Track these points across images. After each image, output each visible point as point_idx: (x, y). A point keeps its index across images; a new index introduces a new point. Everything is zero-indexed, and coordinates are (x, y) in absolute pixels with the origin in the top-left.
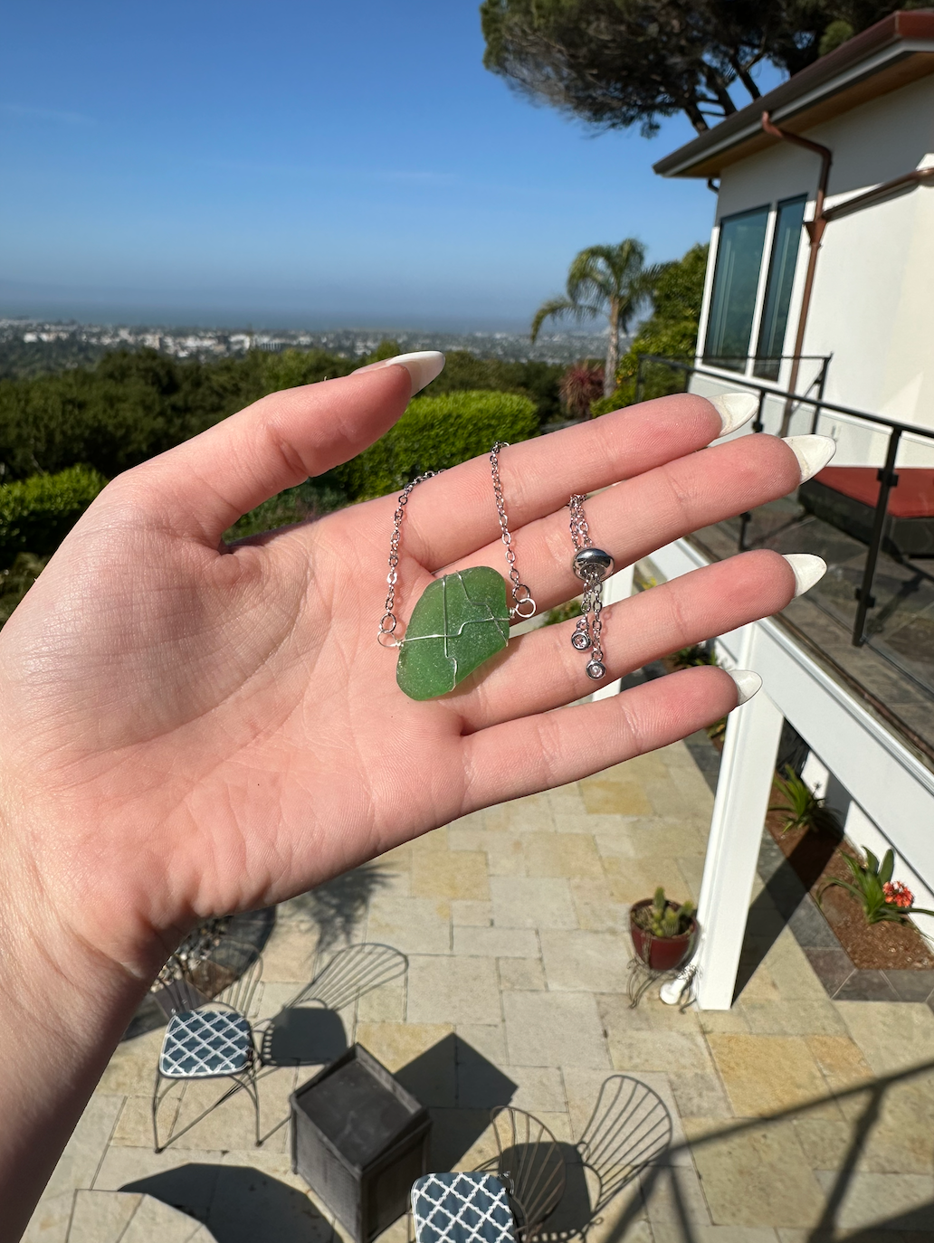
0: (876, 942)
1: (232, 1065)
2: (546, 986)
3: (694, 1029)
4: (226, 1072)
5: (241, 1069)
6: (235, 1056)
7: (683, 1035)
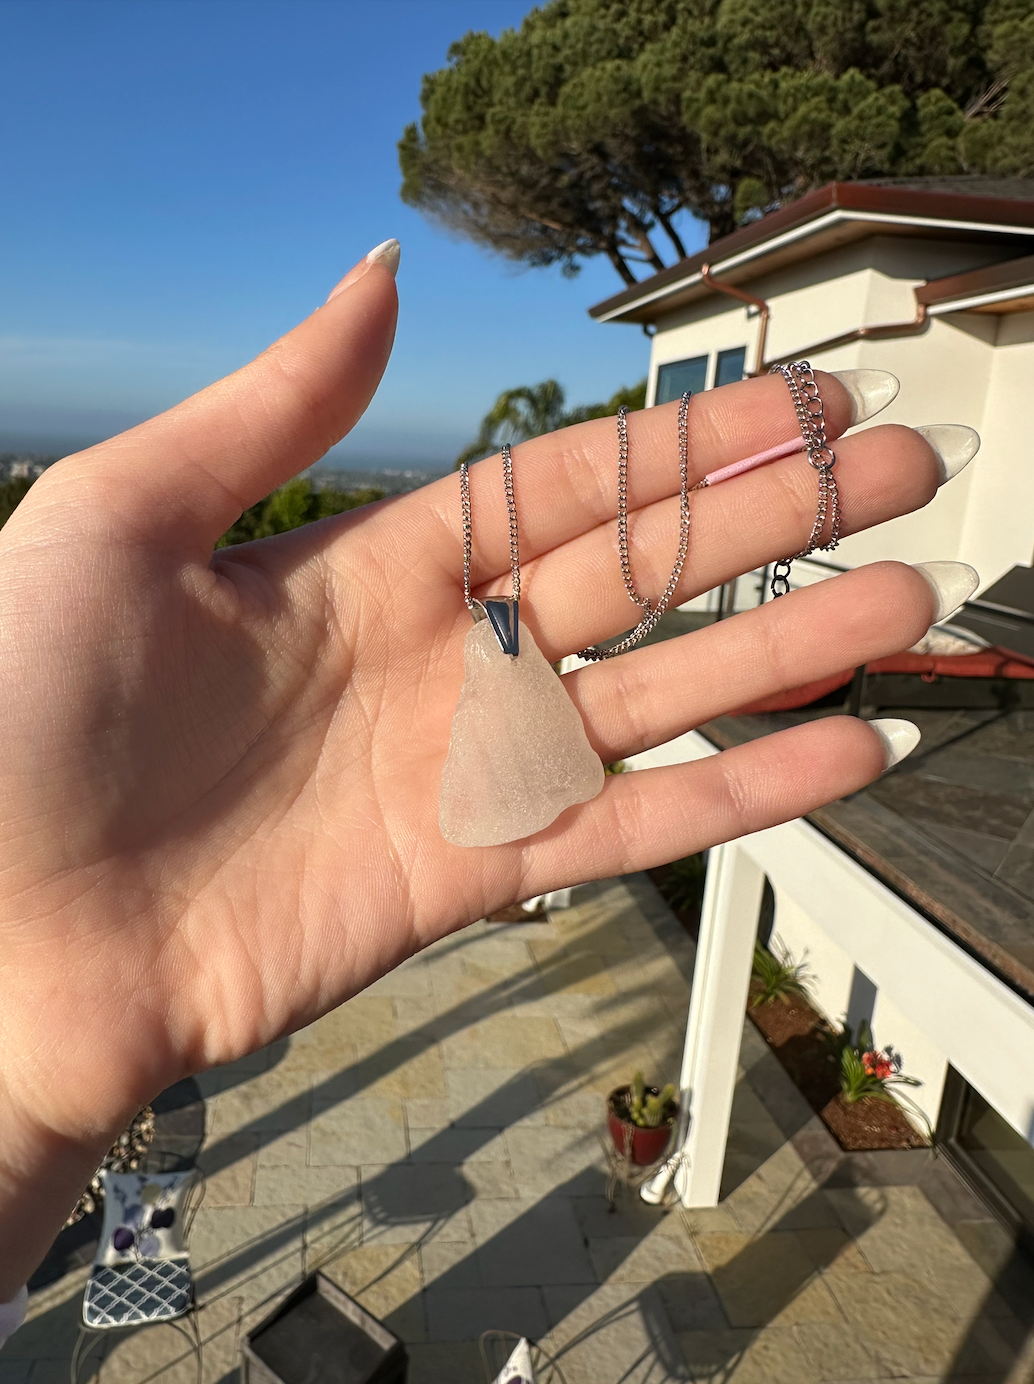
0: (860, 1122)
1: (172, 1309)
2: (516, 1191)
3: (680, 1231)
4: (165, 1317)
5: (180, 1313)
6: (174, 1297)
7: (670, 1238)
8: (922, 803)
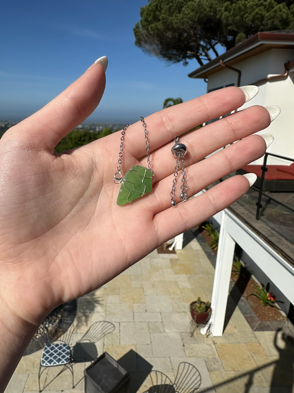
0: (266, 312)
1: (65, 361)
2: (164, 330)
3: (211, 343)
4: (63, 364)
5: (68, 362)
6: (66, 358)
7: (208, 345)
8: (281, 220)
